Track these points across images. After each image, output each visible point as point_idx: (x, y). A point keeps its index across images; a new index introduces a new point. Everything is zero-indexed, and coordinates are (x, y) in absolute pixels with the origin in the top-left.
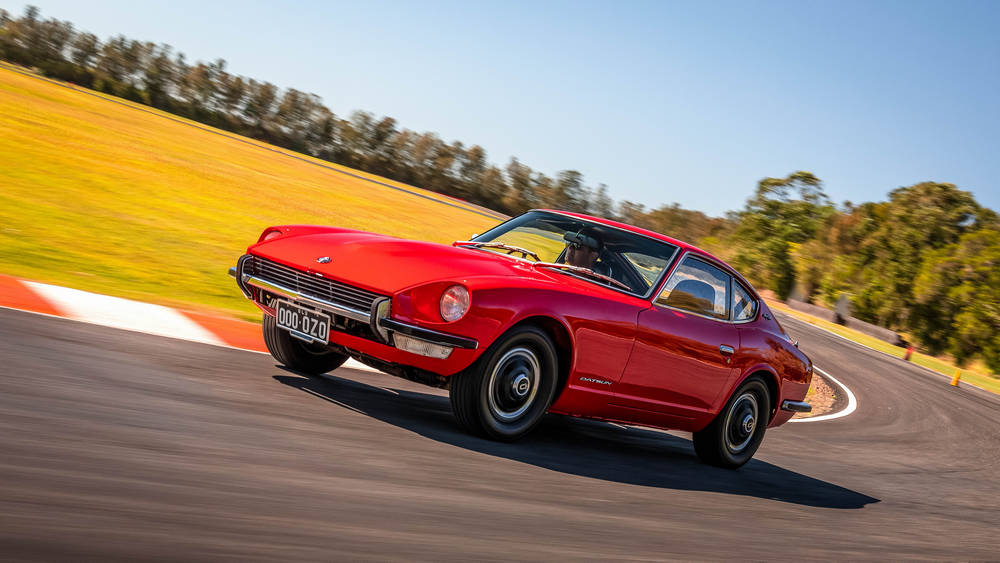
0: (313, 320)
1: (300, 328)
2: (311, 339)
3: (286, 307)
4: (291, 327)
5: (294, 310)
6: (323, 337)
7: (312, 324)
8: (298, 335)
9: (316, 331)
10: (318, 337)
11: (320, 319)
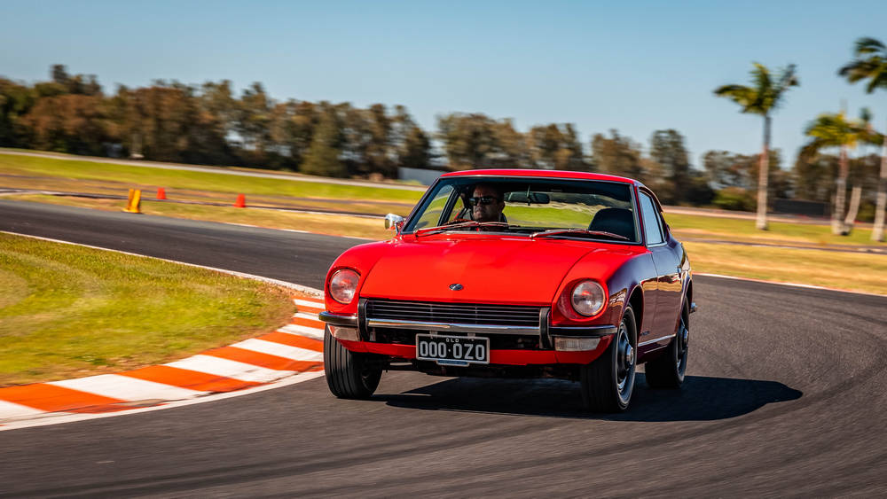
0: (466, 345)
1: (450, 355)
2: (466, 363)
3: (428, 340)
4: (438, 357)
5: (438, 340)
6: (483, 357)
7: (465, 350)
8: (448, 362)
9: (473, 354)
10: (475, 359)
11: (475, 342)
